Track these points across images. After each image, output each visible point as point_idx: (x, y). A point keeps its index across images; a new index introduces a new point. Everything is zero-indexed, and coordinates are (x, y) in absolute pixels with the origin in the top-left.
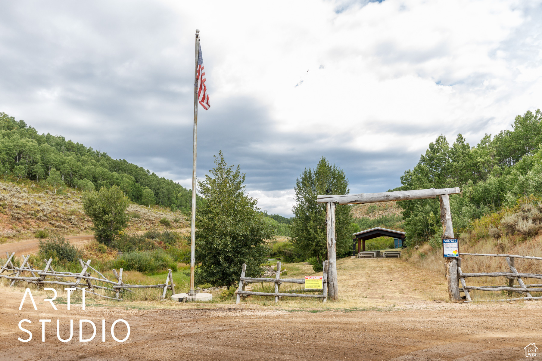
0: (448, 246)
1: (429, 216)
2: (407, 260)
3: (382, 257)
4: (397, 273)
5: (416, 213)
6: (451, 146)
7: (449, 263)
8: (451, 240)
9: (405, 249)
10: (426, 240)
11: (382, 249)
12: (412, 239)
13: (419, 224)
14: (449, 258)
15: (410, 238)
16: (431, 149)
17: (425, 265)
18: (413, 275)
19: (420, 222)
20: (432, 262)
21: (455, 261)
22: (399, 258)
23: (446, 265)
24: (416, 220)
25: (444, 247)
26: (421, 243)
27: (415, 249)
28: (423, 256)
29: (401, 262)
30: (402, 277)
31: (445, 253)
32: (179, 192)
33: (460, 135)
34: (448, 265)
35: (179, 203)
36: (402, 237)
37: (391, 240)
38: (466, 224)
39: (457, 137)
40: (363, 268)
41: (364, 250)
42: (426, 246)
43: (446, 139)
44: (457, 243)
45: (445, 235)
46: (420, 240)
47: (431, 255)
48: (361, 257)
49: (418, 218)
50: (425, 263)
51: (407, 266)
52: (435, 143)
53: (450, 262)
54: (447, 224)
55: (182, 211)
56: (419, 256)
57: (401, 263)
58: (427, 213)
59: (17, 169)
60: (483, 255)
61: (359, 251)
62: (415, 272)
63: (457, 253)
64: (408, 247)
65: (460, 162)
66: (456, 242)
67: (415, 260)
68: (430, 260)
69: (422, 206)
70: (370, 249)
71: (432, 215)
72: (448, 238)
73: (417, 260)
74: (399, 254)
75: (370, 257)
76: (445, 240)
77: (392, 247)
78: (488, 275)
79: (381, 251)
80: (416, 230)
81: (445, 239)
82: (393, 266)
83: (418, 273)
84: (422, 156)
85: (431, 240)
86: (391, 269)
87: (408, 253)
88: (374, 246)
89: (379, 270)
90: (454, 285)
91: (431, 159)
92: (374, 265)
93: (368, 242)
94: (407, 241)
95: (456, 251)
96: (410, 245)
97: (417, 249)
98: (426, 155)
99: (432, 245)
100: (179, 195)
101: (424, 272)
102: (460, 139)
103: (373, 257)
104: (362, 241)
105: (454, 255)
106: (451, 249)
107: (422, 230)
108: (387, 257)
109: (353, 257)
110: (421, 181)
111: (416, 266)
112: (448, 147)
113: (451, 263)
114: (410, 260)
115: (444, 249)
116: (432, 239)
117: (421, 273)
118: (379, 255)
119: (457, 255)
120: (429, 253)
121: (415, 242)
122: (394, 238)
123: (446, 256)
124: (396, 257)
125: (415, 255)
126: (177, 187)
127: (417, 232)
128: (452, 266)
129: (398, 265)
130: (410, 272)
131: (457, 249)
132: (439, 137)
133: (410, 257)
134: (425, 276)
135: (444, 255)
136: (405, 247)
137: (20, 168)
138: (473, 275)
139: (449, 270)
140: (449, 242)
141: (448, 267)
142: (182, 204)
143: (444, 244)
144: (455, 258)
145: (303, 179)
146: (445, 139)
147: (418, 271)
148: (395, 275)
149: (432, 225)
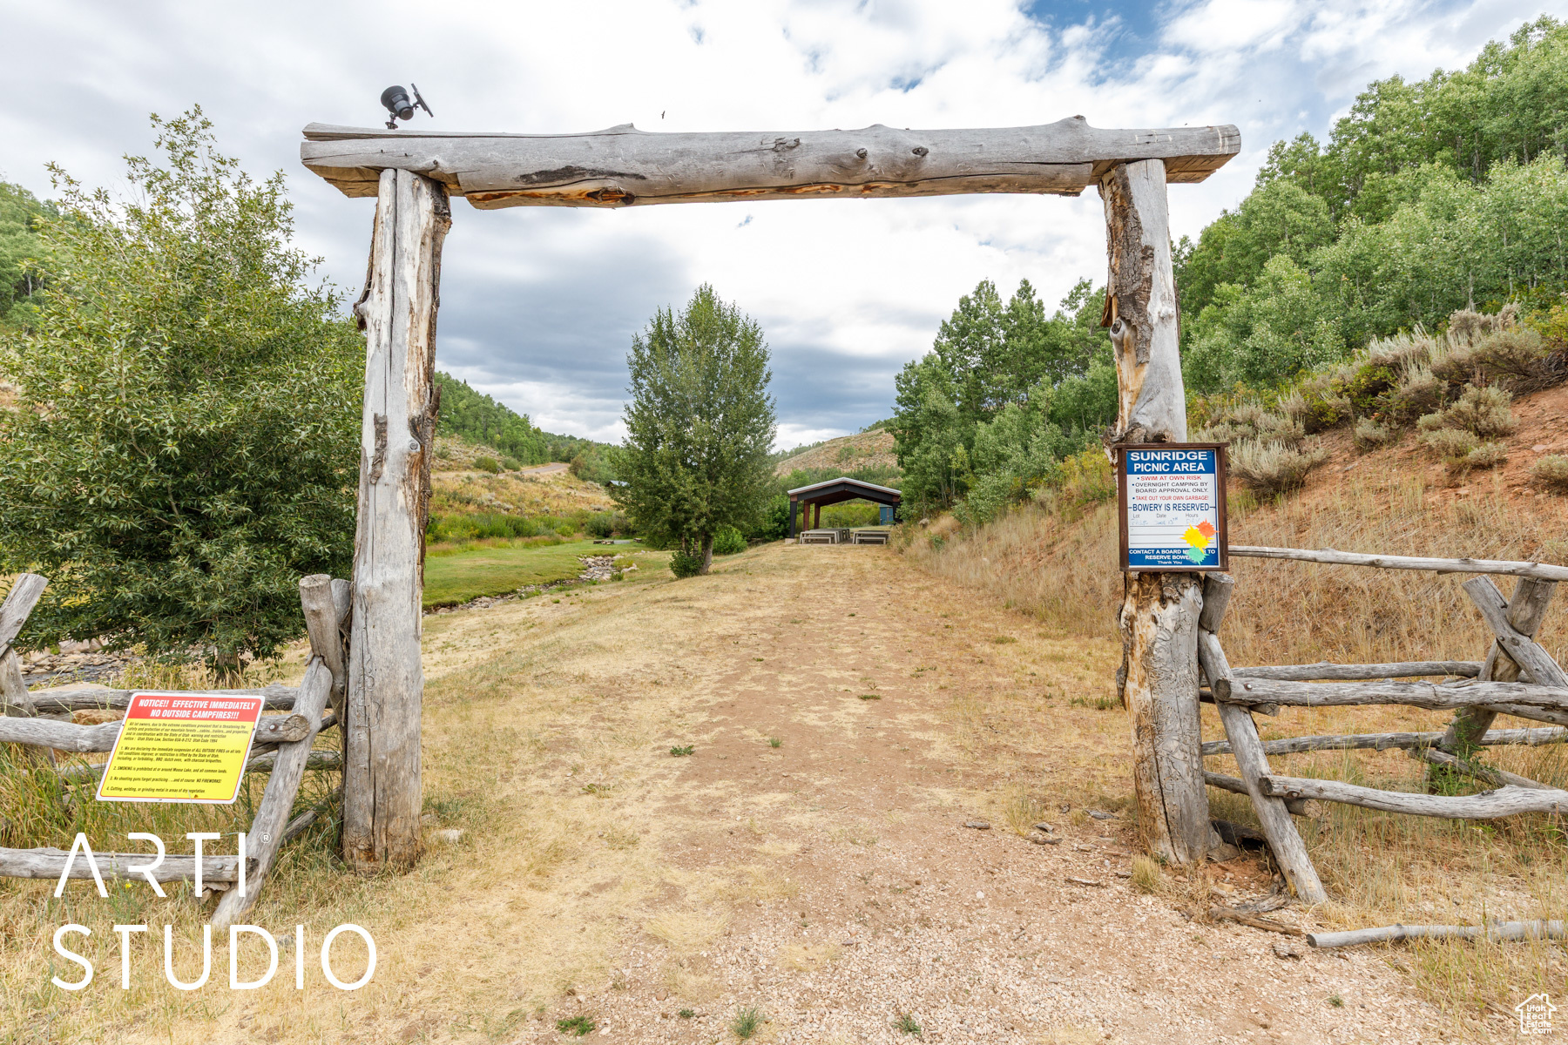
0: (1158, 497)
1: (953, 453)
2: (901, 551)
3: (850, 541)
4: (874, 586)
5: (926, 445)
6: (1005, 302)
7: (1155, 605)
8: (1176, 456)
9: (899, 526)
10: (947, 505)
11: (856, 526)
12: (915, 505)
13: (932, 469)
14: (1155, 575)
15: (911, 501)
16: (962, 309)
17: (943, 566)
18: (916, 597)
19: (935, 465)
20: (962, 558)
21: (1192, 594)
22: (884, 546)
23: (1132, 619)
24: (926, 461)
25: (1130, 503)
26: (934, 514)
27: (920, 527)
28: (937, 543)
29: (889, 555)
30: (885, 603)
31: (1137, 542)
32: (462, 398)
33: (1025, 282)
34: (1144, 617)
35: (459, 420)
36: (895, 500)
37: (874, 507)
38: (1047, 467)
39: (1019, 287)
40: (797, 568)
41: (816, 526)
42: (946, 521)
43: (997, 289)
44: (1209, 480)
45: (1135, 425)
46: (932, 506)
47: (958, 541)
48: (807, 541)
49: (929, 457)
50: (943, 560)
51: (901, 566)
52: (971, 296)
53: (1163, 601)
54: (1152, 353)
55: (466, 438)
56: (930, 543)
57: (887, 559)
58: (950, 446)
59: (19, 312)
60: (1372, 564)
61: (806, 526)
62: (920, 585)
63: (1212, 542)
64: (905, 523)
65: (1024, 340)
66: (1209, 470)
67: (921, 553)
68: (955, 553)
69: (940, 430)
70: (832, 524)
71: (960, 449)
72: (1159, 441)
73: (925, 551)
74: (886, 536)
75: (826, 541)
76: (1135, 456)
77: (875, 523)
78: (1409, 695)
79: (852, 530)
80: (925, 483)
81: (1138, 448)
82: (868, 565)
83: (927, 588)
84: (944, 322)
85: (959, 504)
86: (861, 573)
87: (905, 534)
88: (840, 519)
89: (833, 576)
90: (1179, 755)
91: (964, 331)
92: (824, 561)
93: (827, 511)
94: (904, 506)
95: (1204, 528)
96: (910, 517)
97: (924, 526)
98: (953, 322)
99: (959, 518)
100: (461, 405)
101: (943, 588)
102: (1026, 289)
103: (833, 542)
104: (813, 507)
105: (1189, 556)
106: (1173, 513)
107: (937, 484)
108: (861, 542)
109: (789, 541)
110: (941, 379)
111: (923, 568)
112: (998, 306)
113: (1171, 607)
114: (908, 551)
115: (1130, 512)
116: (963, 504)
117: (936, 591)
118: (845, 538)
119: (1211, 558)
120: (952, 537)
121: (920, 511)
122: (880, 505)
123: (1140, 559)
124: (880, 542)
125: (920, 540)
126: (459, 389)
127: (927, 487)
128: (1170, 625)
129: (880, 562)
130: (906, 585)
131: (1210, 517)
132: (982, 284)
133: (908, 543)
134: (947, 599)
135: (1126, 556)
136: (900, 521)
137: (27, 309)
138: (1315, 698)
139: (1149, 653)
140: (1159, 467)
141: (1146, 630)
142: (467, 423)
143: (1131, 479)
144: (1193, 575)
145: (654, 339)
146: (993, 288)
147: (928, 583)
148: (868, 595)
149: (959, 473)
